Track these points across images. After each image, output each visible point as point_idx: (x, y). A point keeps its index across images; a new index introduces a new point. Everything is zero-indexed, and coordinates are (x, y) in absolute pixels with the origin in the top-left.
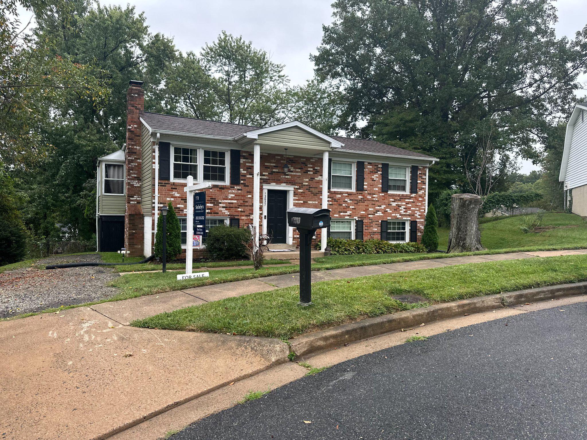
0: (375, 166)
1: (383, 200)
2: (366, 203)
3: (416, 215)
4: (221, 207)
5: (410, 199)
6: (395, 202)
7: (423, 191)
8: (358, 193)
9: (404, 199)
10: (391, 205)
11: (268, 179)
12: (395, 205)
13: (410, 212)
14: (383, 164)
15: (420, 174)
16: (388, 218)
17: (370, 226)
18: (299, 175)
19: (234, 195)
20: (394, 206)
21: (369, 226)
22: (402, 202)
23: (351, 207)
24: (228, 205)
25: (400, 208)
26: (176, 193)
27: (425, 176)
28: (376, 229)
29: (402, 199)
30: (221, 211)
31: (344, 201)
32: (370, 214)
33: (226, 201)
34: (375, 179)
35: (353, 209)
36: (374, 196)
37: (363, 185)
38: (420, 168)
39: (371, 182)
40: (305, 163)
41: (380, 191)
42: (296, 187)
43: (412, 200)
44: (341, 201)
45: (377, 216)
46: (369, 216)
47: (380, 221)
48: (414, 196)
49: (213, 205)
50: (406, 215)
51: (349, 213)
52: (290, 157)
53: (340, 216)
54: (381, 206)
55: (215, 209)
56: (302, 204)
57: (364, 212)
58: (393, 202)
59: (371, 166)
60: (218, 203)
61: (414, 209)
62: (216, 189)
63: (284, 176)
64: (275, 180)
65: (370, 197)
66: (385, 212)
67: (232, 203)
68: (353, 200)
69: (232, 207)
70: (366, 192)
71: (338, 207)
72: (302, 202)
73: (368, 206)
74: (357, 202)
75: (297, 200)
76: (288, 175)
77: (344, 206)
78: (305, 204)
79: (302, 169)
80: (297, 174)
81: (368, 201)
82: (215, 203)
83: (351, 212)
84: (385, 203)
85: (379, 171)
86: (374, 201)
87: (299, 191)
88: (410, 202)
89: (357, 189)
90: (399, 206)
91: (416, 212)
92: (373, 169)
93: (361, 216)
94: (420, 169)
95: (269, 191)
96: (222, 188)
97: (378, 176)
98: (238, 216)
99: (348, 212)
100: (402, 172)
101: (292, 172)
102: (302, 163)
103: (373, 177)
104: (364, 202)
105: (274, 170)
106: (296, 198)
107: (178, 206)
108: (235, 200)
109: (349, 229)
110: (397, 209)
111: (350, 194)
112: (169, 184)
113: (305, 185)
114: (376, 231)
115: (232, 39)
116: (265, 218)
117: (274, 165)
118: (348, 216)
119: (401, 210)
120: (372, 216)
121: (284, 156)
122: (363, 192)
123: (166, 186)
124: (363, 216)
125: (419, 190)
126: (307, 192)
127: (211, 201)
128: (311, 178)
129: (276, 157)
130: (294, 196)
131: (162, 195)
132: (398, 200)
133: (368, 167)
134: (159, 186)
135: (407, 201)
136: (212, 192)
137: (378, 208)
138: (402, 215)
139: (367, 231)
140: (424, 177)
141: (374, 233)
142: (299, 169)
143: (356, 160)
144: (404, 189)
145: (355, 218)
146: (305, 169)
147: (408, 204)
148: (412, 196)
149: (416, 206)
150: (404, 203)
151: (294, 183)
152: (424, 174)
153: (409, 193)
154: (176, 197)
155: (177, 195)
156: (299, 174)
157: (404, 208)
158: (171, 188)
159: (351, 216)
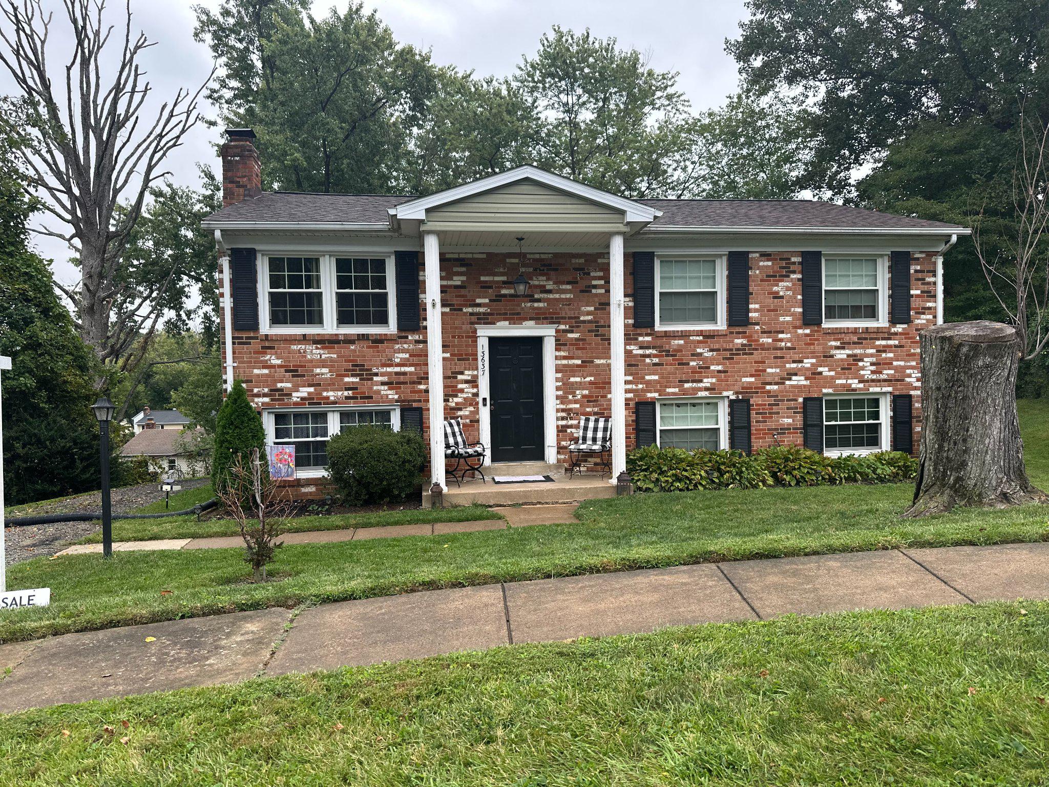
0: (781, 259)
1: (806, 344)
2: (757, 355)
3: (908, 380)
4: (377, 383)
5: (890, 339)
6: (843, 348)
7: (930, 317)
8: (732, 333)
9: (871, 339)
10: (832, 356)
11: (489, 314)
12: (845, 356)
13: (892, 372)
14: (803, 254)
15: (916, 271)
16: (825, 391)
17: (770, 413)
18: (570, 299)
19: (407, 356)
20: (842, 360)
21: (768, 413)
22: (865, 348)
23: (712, 368)
24: (395, 379)
25: (861, 364)
26: (273, 357)
27: (935, 276)
28: (790, 421)
29: (866, 339)
30: (378, 392)
31: (693, 355)
32: (770, 384)
33: (389, 369)
34: (781, 294)
35: (719, 372)
36: (781, 336)
37: (748, 311)
38: (917, 256)
39: (770, 301)
40: (583, 269)
41: (798, 323)
42: (562, 327)
43: (897, 342)
44: (684, 355)
45: (792, 386)
46: (768, 387)
47: (801, 400)
48: (900, 330)
49: (358, 380)
50: (879, 381)
51: (707, 382)
52: (543, 256)
53: (685, 392)
54: (801, 362)
55: (364, 388)
56: (578, 366)
57: (753, 379)
58: (837, 348)
59: (768, 260)
60: (371, 375)
61: (902, 363)
62: (365, 344)
63: (529, 304)
64: (506, 314)
65: (770, 340)
66: (814, 375)
67: (404, 374)
68: (718, 350)
69: (405, 383)
70: (757, 327)
71: (677, 369)
72: (579, 362)
73: (764, 362)
74: (732, 355)
75: (565, 358)
76: (539, 300)
77: (693, 367)
78: (586, 366)
79: (577, 283)
80: (563, 296)
81: (763, 349)
82: (362, 375)
83: (714, 380)
84: (813, 353)
85: (794, 272)
86: (781, 349)
87: (570, 335)
88: (890, 346)
89: (731, 323)
90: (857, 359)
91: (908, 371)
92: (776, 268)
93: (743, 388)
94: (918, 259)
95: (492, 341)
96: (379, 340)
97: (789, 284)
98: (420, 401)
99: (705, 380)
100: (865, 270)
101: (550, 292)
102: (576, 269)
103: (775, 289)
104: (752, 354)
105: (504, 292)
106: (562, 354)
107: (279, 385)
108: (411, 365)
109: (714, 421)
110: (850, 366)
111: (709, 336)
112: (257, 338)
113: (584, 322)
114: (789, 424)
115: (572, 39)
116: (485, 405)
117: (504, 278)
118: (706, 389)
119: (863, 368)
120: (776, 387)
121: (528, 256)
122: (748, 329)
123: (250, 343)
124: (751, 388)
125: (917, 313)
126: (591, 338)
127: (353, 370)
128: (600, 304)
129: (508, 260)
130: (557, 350)
131: (243, 362)
132: (854, 343)
133: (761, 264)
134: (234, 343)
135: (880, 346)
136: (355, 351)
137: (794, 365)
138: (867, 381)
139: (761, 426)
140: (932, 279)
141: (784, 430)
142: (568, 283)
143: (725, 251)
144: (871, 312)
145: (725, 394)
146: (582, 284)
147: (885, 351)
148: (893, 330)
149: (908, 355)
150: (873, 351)
151: (557, 318)
152: (928, 272)
153: (887, 325)
154: (273, 367)
155: (276, 362)
156: (568, 296)
157: (872, 364)
158: (263, 348)
159: (714, 389)
